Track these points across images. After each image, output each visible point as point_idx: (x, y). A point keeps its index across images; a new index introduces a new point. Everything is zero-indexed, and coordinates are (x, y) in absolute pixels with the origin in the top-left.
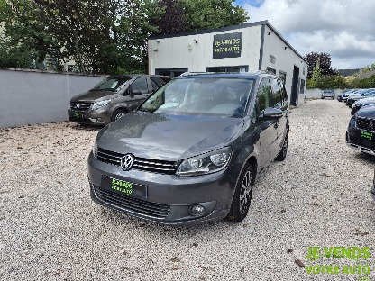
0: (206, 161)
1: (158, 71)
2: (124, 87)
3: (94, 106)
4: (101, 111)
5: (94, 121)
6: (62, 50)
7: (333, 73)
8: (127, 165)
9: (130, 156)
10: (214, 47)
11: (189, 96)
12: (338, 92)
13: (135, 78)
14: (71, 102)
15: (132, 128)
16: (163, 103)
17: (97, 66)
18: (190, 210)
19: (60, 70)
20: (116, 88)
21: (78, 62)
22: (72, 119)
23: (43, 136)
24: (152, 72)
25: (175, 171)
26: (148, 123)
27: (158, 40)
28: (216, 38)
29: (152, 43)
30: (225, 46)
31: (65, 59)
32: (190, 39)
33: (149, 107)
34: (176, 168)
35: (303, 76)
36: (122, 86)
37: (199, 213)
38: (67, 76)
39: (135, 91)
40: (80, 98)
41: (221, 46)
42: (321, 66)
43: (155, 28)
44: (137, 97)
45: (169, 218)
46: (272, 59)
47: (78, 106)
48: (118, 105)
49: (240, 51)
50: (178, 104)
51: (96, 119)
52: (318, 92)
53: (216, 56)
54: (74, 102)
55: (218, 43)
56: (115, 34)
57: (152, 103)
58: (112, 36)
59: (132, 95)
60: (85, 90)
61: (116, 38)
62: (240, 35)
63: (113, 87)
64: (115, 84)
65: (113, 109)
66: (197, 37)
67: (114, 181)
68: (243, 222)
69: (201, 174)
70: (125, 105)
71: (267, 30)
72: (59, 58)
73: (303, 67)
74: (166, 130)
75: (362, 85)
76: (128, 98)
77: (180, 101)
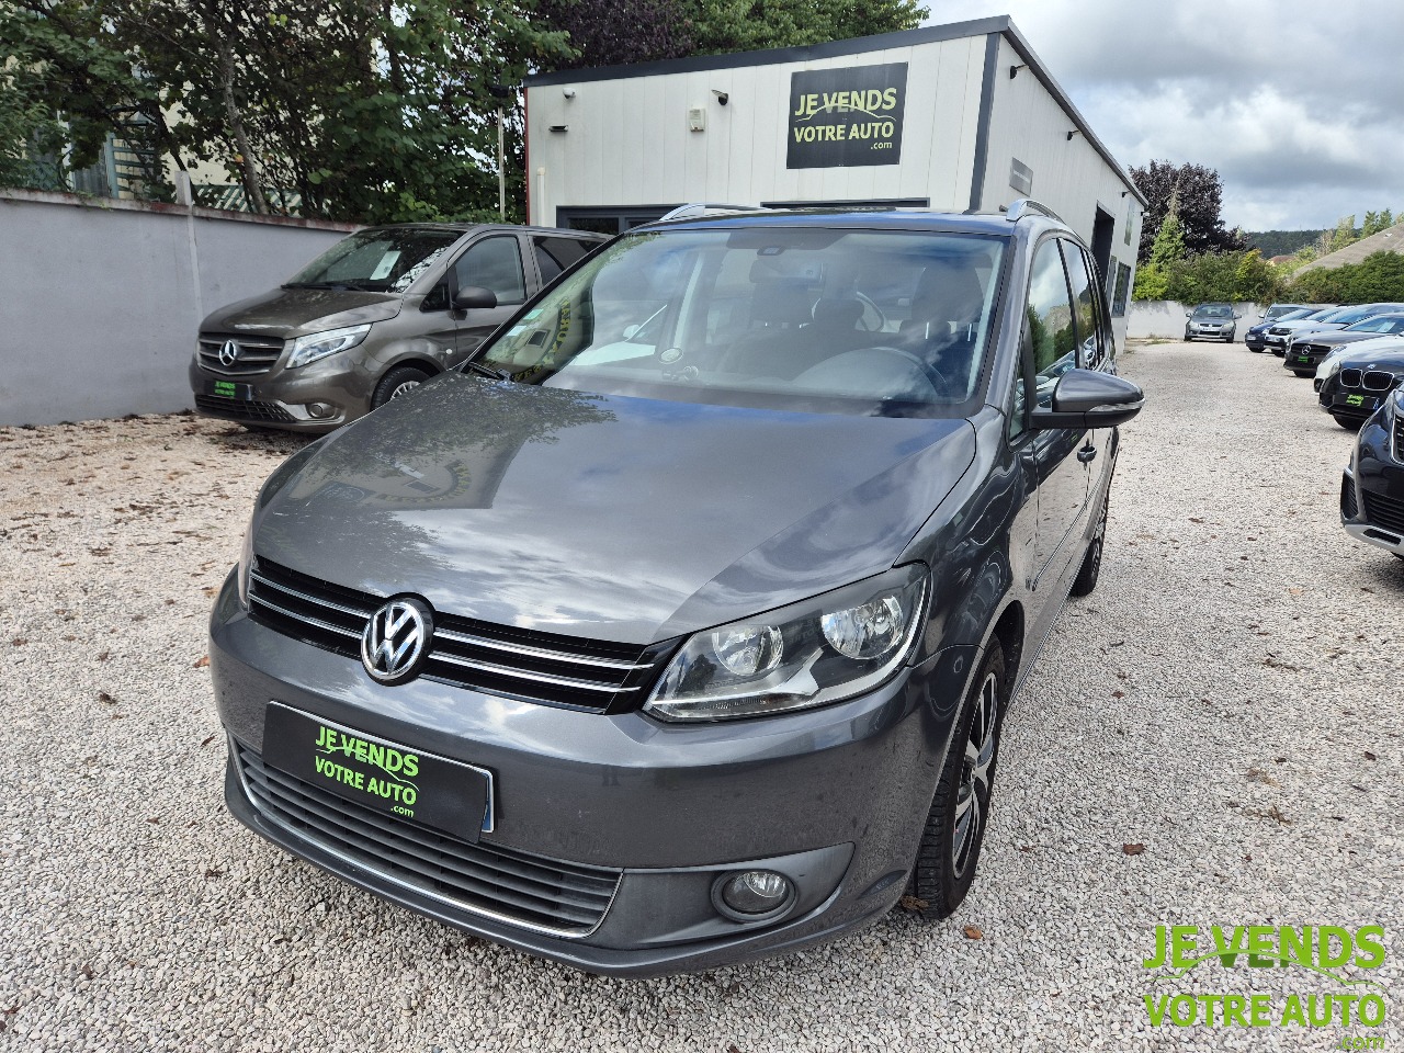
0: (802, 639)
1: (568, 215)
2: (423, 276)
3: (296, 351)
4: (324, 373)
5: (299, 413)
6: (172, 117)
7: (1227, 242)
8: (394, 656)
9: (411, 611)
10: (795, 122)
11: (699, 317)
12: (1250, 317)
13: (470, 240)
14: (204, 334)
15: (457, 453)
16: (585, 342)
17: (320, 191)
18: (717, 896)
19: (159, 199)
20: (395, 274)
21: (241, 170)
22: (209, 403)
23: (76, 474)
24: (544, 216)
25: (643, 696)
26: (526, 430)
27: (570, 88)
28: (800, 85)
29: (543, 102)
30: (835, 118)
31: (186, 154)
32: (698, 85)
33: (522, 358)
34: (649, 681)
35: (1124, 251)
36: (418, 271)
37: (766, 906)
38: (191, 224)
39: (469, 292)
40: (240, 316)
41: (823, 118)
42: (1183, 215)
43: (557, 39)
44: (477, 316)
45: (613, 932)
46: (1020, 175)
47: (230, 348)
48: (399, 350)
49: (897, 139)
50: (647, 350)
51: (309, 405)
52: (1175, 316)
53: (800, 156)
54: (213, 334)
55: (809, 103)
56: (394, 59)
57: (537, 338)
58: (381, 66)
59: (460, 308)
60: (266, 285)
61: (395, 72)
62: (898, 73)
63: (380, 274)
64: (390, 260)
65: (377, 365)
66: (722, 78)
67: (326, 739)
68: (960, 917)
69: (777, 707)
70: (431, 349)
71: (1006, 57)
72: (160, 149)
73: (1129, 216)
74: (591, 472)
75: (1335, 290)
76: (441, 320)
77: (658, 335)
